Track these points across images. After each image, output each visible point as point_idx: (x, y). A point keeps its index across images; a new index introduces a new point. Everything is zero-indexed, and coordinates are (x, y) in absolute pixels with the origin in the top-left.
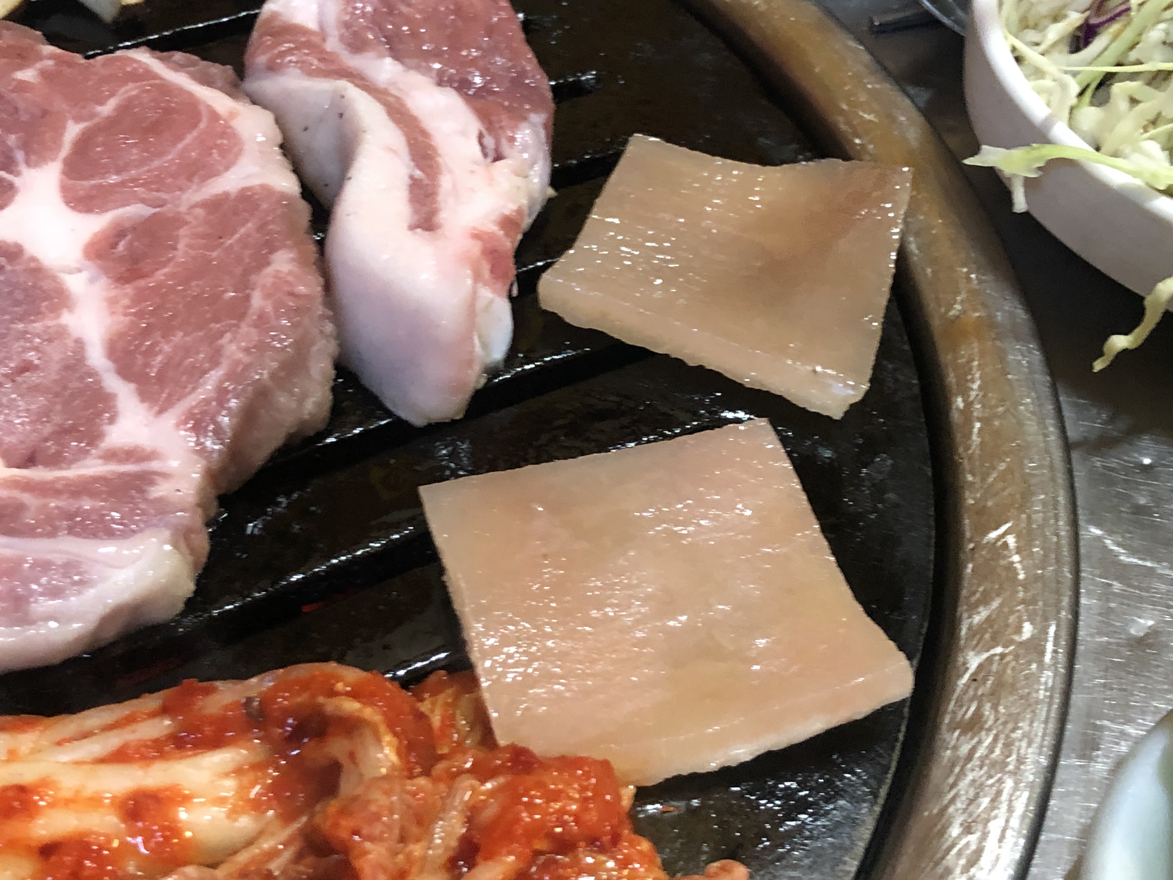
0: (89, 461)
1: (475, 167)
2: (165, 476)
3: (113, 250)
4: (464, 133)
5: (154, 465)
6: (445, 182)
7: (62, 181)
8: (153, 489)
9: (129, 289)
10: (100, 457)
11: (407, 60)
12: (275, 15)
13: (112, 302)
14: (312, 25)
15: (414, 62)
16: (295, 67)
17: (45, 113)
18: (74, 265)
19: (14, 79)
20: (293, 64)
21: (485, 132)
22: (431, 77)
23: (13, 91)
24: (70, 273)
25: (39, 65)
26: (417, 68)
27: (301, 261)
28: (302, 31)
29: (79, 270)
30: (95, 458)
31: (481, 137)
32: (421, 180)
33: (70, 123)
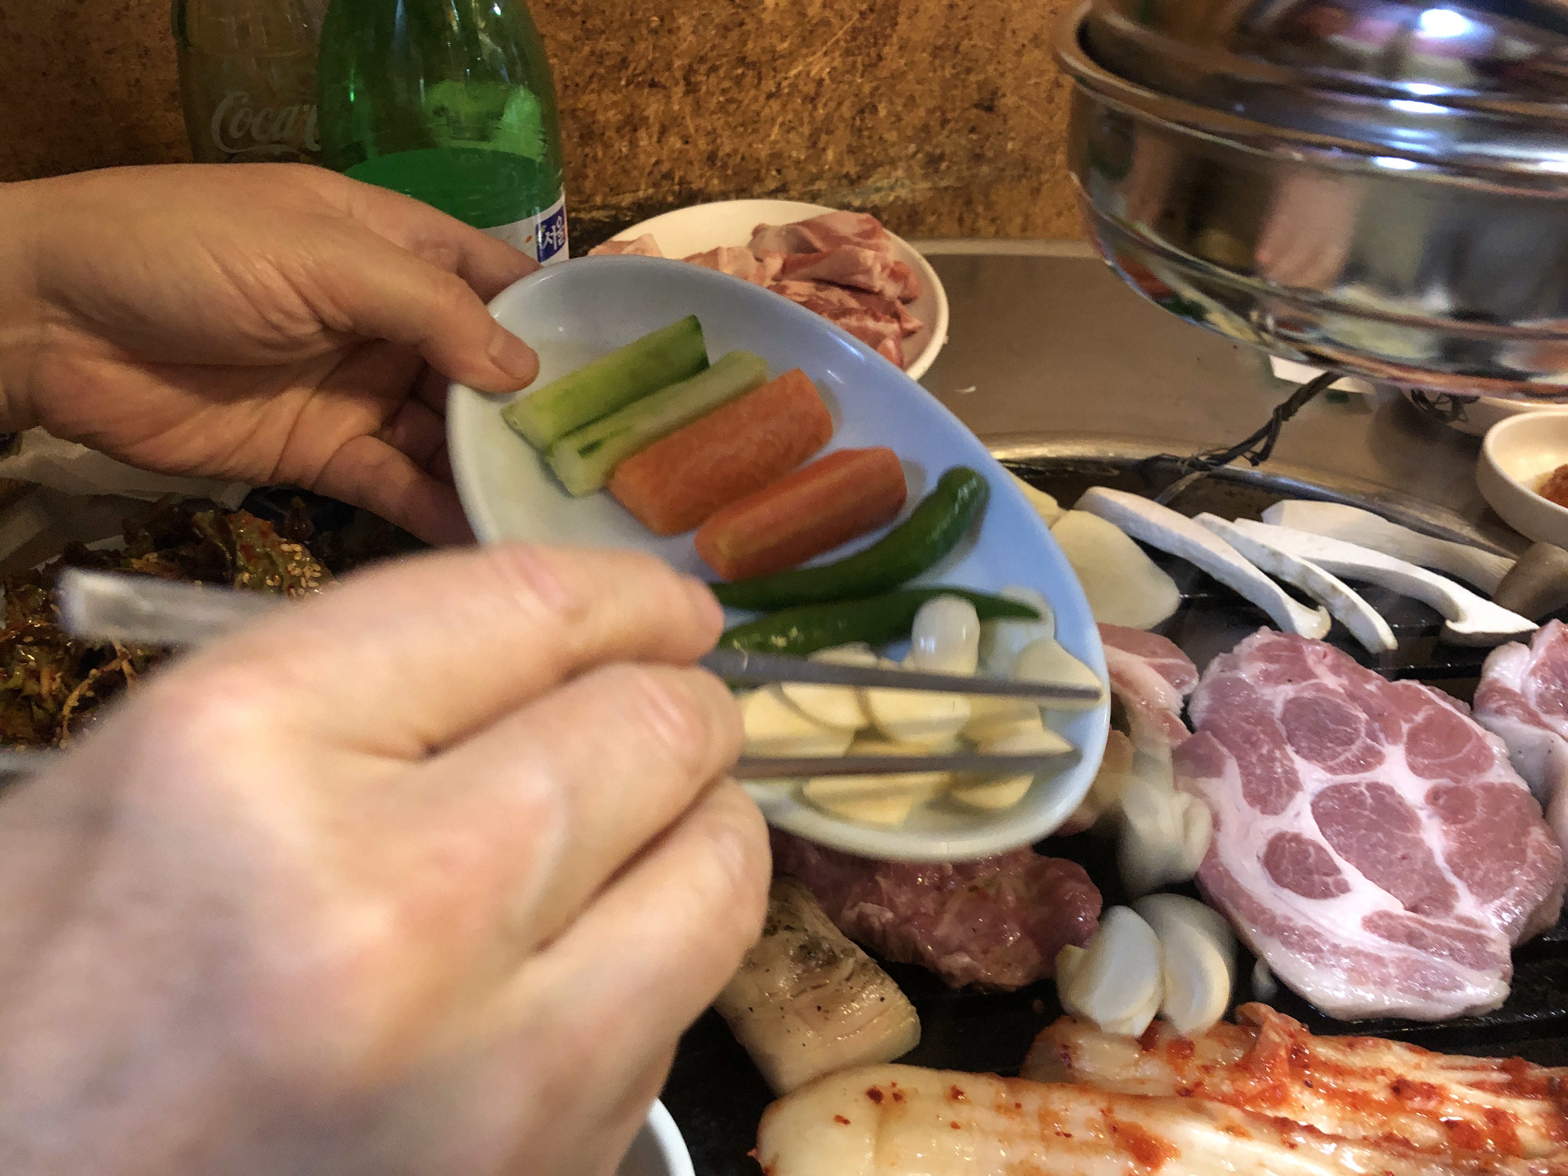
0: (1450, 919)
2: (1490, 939)
3: (1438, 801)
5: (1483, 932)
7: (1406, 756)
8: (1487, 945)
9: (1453, 827)
10: (1456, 919)
12: (1496, 681)
13: (1445, 832)
14: (1517, 690)
16: (1514, 715)
17: (1388, 714)
18: (1419, 804)
19: (1365, 689)
20: (1513, 713)
23: (1367, 695)
24: (1418, 808)
27: (1543, 832)
28: (1515, 694)
29: (1423, 808)
30: (1453, 919)
33: (1402, 723)
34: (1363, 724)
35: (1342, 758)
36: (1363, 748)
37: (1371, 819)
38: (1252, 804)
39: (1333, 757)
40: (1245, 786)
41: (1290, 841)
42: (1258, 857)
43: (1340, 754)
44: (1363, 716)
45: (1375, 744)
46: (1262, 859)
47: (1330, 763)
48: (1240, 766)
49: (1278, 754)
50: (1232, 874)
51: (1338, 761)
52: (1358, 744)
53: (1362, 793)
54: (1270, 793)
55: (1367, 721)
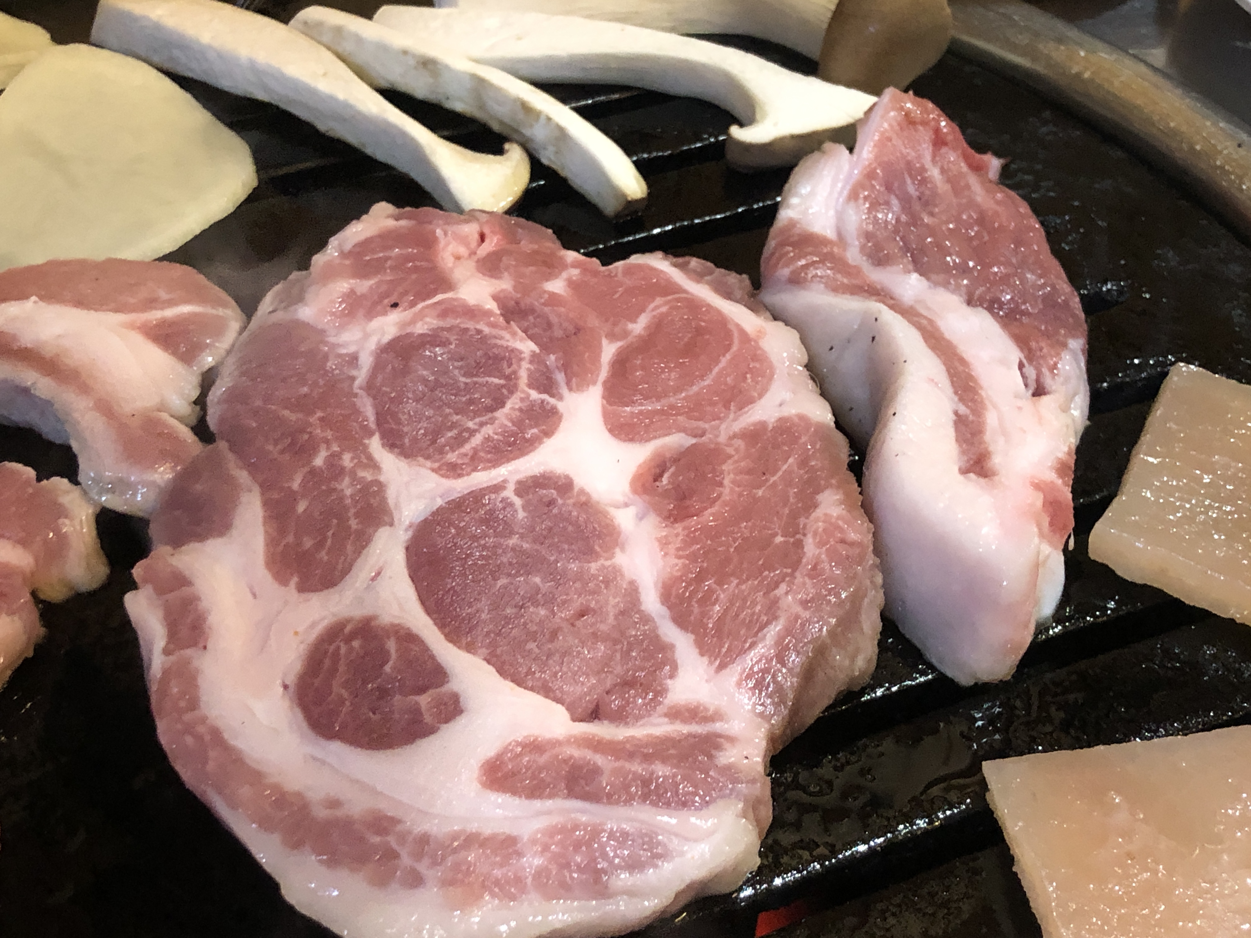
0: (655, 719)
1: (1020, 403)
2: (731, 740)
3: (657, 483)
4: (1003, 362)
5: (718, 727)
6: (991, 419)
7: (603, 407)
8: (721, 754)
9: (679, 528)
10: (666, 715)
11: (934, 277)
12: (792, 224)
13: (664, 543)
14: (830, 233)
15: (941, 277)
16: (820, 282)
17: (578, 330)
18: (620, 498)
19: (545, 291)
20: (818, 279)
21: (1025, 361)
22: (961, 296)
23: (544, 304)
24: (617, 507)
25: (565, 275)
26: (946, 285)
27: (847, 502)
28: (821, 241)
29: (626, 505)
30: (660, 716)
31: (1021, 366)
32: (967, 417)
33: (605, 342)
34: (525, 365)
35: (477, 440)
36: (520, 410)
37: (523, 552)
38: (281, 578)
39: (460, 441)
40: (271, 543)
41: (353, 635)
42: (286, 687)
43: (472, 432)
44: (528, 347)
45: (545, 396)
46: (292, 689)
47: (452, 457)
48: (266, 504)
49: (347, 460)
50: (226, 736)
51: (467, 448)
52: (513, 404)
53: (507, 504)
54: (320, 545)
55: (534, 355)
